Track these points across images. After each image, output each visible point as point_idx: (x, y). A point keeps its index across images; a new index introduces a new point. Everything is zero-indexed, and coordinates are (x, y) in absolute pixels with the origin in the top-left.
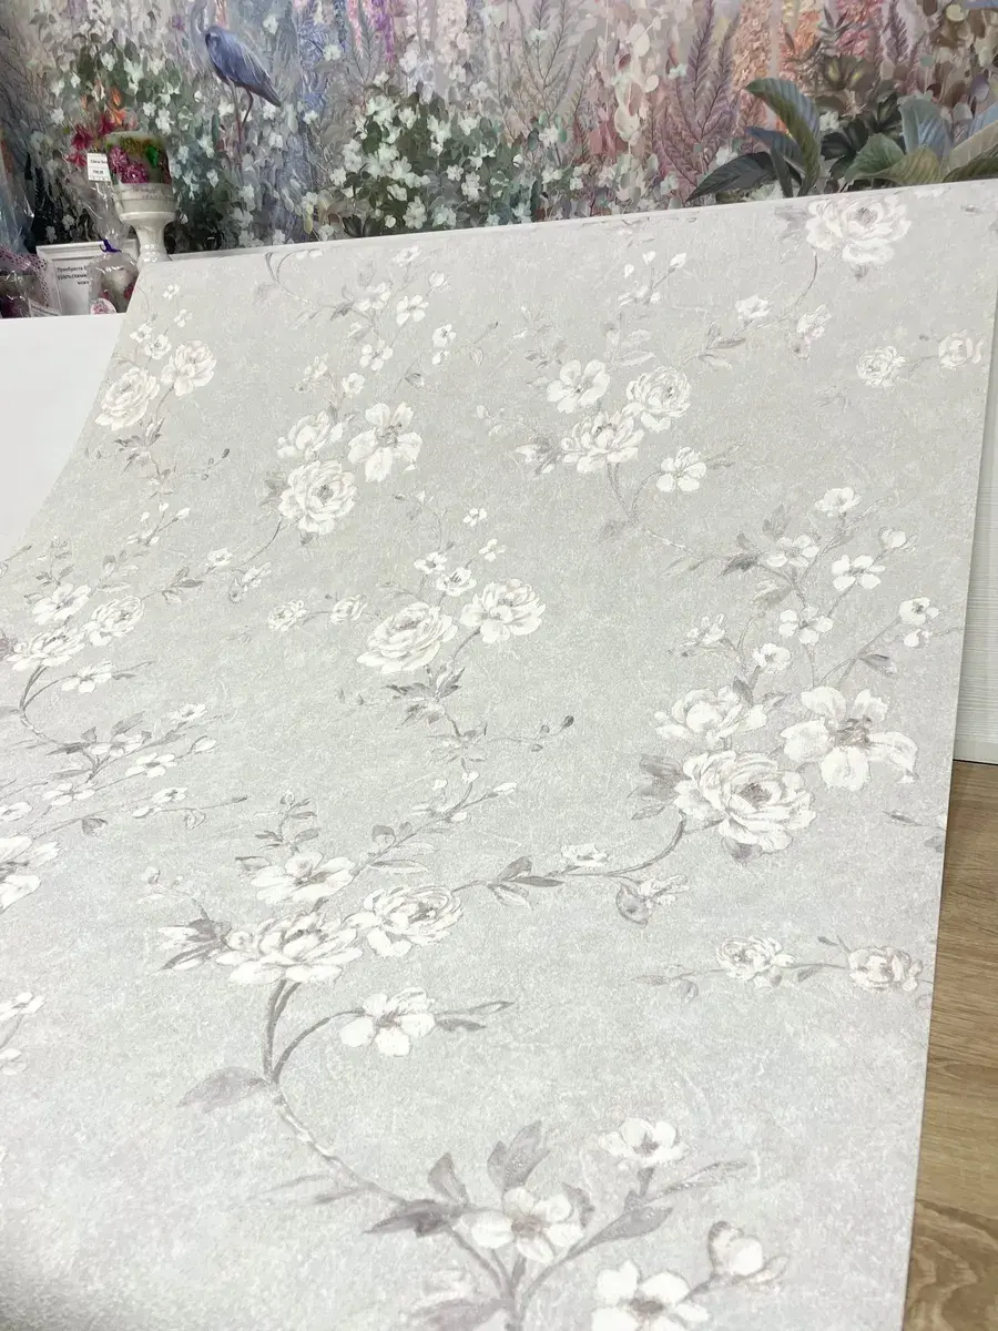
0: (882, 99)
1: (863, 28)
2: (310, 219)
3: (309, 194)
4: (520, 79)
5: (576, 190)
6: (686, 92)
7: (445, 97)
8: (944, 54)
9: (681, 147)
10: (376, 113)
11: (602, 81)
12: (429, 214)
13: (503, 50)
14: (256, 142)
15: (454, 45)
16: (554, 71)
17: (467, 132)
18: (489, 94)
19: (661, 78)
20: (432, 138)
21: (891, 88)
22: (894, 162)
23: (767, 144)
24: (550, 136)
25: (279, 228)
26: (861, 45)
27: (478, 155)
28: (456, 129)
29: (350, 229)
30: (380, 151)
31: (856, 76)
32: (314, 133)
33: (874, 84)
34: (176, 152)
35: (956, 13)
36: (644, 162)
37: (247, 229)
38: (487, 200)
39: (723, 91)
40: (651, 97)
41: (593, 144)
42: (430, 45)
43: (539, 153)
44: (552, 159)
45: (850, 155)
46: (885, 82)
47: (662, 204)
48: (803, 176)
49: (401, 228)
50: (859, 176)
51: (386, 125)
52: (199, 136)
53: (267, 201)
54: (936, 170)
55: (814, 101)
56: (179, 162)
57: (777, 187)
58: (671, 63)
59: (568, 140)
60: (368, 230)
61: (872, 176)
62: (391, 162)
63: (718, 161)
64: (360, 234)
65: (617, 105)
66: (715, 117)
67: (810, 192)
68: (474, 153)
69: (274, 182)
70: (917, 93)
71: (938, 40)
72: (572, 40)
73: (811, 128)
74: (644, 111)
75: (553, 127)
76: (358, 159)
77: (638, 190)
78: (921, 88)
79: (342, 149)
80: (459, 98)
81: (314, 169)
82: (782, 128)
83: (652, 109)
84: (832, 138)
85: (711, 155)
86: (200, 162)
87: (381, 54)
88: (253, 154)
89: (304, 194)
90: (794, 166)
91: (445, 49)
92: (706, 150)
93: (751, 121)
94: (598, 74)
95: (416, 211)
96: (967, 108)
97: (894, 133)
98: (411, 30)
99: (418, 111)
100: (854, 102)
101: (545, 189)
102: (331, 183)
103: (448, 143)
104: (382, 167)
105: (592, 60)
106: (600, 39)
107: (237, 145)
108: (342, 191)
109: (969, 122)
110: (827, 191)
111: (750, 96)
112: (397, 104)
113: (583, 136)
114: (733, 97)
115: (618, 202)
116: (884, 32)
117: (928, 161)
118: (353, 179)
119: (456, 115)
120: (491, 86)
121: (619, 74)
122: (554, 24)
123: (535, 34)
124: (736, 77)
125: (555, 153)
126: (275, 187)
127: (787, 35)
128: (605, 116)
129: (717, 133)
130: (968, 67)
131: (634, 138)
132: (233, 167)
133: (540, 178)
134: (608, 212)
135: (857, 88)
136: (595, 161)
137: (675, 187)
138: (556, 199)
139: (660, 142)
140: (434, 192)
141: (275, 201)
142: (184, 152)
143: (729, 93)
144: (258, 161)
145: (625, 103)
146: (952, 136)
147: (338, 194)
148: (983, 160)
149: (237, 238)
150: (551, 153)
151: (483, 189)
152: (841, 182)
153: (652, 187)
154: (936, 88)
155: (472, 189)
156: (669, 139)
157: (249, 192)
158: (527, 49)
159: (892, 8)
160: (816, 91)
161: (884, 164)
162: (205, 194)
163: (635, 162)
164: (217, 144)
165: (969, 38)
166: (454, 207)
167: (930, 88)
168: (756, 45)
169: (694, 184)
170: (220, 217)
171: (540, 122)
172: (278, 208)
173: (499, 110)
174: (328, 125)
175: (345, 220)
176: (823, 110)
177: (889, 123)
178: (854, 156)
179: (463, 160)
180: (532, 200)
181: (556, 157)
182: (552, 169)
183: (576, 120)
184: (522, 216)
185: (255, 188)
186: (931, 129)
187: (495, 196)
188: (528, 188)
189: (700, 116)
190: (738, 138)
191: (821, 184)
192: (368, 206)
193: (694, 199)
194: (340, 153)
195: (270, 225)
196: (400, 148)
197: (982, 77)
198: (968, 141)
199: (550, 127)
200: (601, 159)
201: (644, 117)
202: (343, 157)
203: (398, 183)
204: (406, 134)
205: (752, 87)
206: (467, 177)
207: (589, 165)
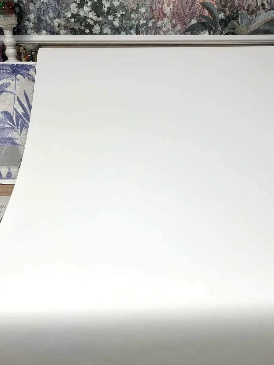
0: (235, 11)
2: (57, 28)
3: (56, 19)
5: (150, 27)
6: (184, 2)
8: (250, 1)
9: (182, 18)
12: (101, 29)
17: (116, 5)
20: (103, 6)
21: (237, 9)
22: (236, 28)
23: (205, 19)
24: (143, 10)
25: (44, 29)
29: (72, 32)
30: (84, 8)
31: (229, 4)
33: (233, 7)
36: (171, 21)
37: (31, 29)
38: (122, 27)
39: (194, 4)
40: (174, 3)
41: (156, 14)
43: (139, 15)
45: (226, 25)
46: (236, 7)
47: (176, 33)
48: (214, 29)
49: (91, 33)
50: (228, 31)
54: (246, 31)
55: (218, 10)
57: (207, 32)
59: (148, 12)
60: (79, 33)
61: (231, 31)
62: (88, 12)
63: (192, 23)
64: (75, 34)
65: (164, 4)
66: (191, 11)
67: (216, 34)
68: (118, 12)
69: (42, 14)
73: (217, 17)
74: (171, 6)
75: (144, 7)
76: (76, 10)
77: (169, 29)
78: (244, 10)
81: (59, 11)
82: (209, 16)
83: (174, 6)
84: (222, 20)
85: (190, 21)
88: (34, 3)
89: (54, 19)
90: (212, 26)
92: (189, 19)
93: (201, 13)
95: (97, 28)
96: (254, 16)
97: (237, 21)
100: (228, 11)
101: (140, 26)
102: (65, 17)
103: (109, 8)
104: (85, 13)
108: (70, 19)
109: (255, 19)
110: (220, 34)
111: (201, 6)
113: (153, 11)
114: (197, 6)
115: (163, 32)
117: (244, 29)
118: (73, 16)
128: (160, 6)
129: (192, 15)
130: (255, 6)
131: (168, 14)
132: (26, 7)
133: (139, 22)
134: (160, 34)
135: (230, 8)
136: (156, 19)
137: (179, 28)
138: (144, 29)
139: (176, 16)
140: (104, 23)
141: (43, 20)
143: (196, 4)
144: (36, 6)
145: (166, 3)
146: (250, 23)
147: (68, 20)
148: (257, 30)
149: (26, 31)
152: (223, 32)
153: (173, 28)
154: (248, 10)
156: (179, 15)
157: (32, 16)
160: (218, 7)
161: (234, 28)
163: (168, 21)
166: (110, 28)
167: (246, 10)
169: (185, 28)
171: (140, 5)
172: (44, 23)
175: (70, 29)
176: (220, 12)
177: (236, 18)
178: (227, 25)
179: (114, 14)
180: (136, 28)
181: (144, 16)
182: (143, 20)
183: (151, 6)
184: (133, 33)
185: (35, 15)
186: (246, 21)
187: (124, 26)
188: (135, 25)
189: (187, 10)
190: (197, 17)
191: (218, 32)
192: (79, 25)
193: (185, 33)
194: (69, 7)
195: (40, 28)
196: (92, 8)
197: (258, 8)
198: (255, 24)
199: (143, 7)
200: (158, 19)
201: (171, 8)
202: (70, 8)
203: (91, 19)
204: (94, 3)
205: (202, 4)
206: (115, 19)
207: (154, 20)
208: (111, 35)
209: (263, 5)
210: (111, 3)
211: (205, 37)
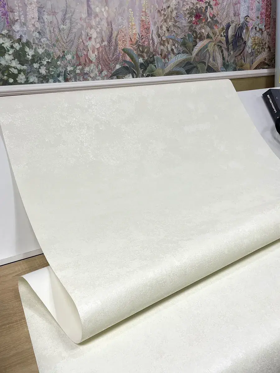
0: (151, 56)
1: (146, 39)
4: (58, 39)
5: (78, 73)
6: (107, 49)
7: (32, 41)
8: (162, 47)
10: (3, 43)
11: (84, 43)
12: (27, 78)
13: (52, 29)
15: (34, 25)
16: (69, 38)
17: (40, 53)
18: (48, 42)
19: (100, 44)
20: (27, 54)
21: (153, 54)
22: (154, 71)
23: (128, 64)
24: (69, 57)
26: (146, 43)
30: (6, 56)
31: (146, 50)
33: (149, 52)
35: (164, 38)
36: (97, 67)
38: (49, 75)
39: (116, 50)
40: (98, 49)
41: (82, 60)
42: (24, 24)
43: (66, 62)
44: (70, 64)
45: (145, 69)
46: (152, 52)
47: (103, 78)
48: (136, 73)
49: (15, 83)
50: (148, 73)
51: (8, 48)
55: (137, 55)
57: (131, 76)
58: (103, 41)
59: (75, 59)
60: (1, 83)
61: (150, 74)
62: (11, 61)
63: (116, 68)
65: (89, 51)
66: (115, 56)
67: (138, 77)
68: (43, 60)
70: (158, 55)
71: (161, 44)
72: (74, 30)
73: (137, 61)
74: (96, 53)
77: (96, 74)
80: (37, 42)
82: (131, 61)
83: (98, 53)
84: (142, 64)
87: (4, 24)
90: (134, 70)
91: (31, 26)
92: (113, 65)
93: (123, 59)
94: (83, 41)
95: (22, 78)
96: (167, 59)
97: (154, 64)
98: (16, 18)
99: (21, 44)
100: (146, 56)
101: (68, 72)
103: (33, 56)
104: (7, 62)
105: (81, 37)
106: (82, 31)
109: (168, 63)
110: (142, 77)
111: (123, 52)
112: (12, 41)
113: (79, 58)
114: (119, 52)
115: (91, 77)
116: (151, 40)
117: (161, 71)
119: (36, 47)
120: (48, 40)
121: (89, 42)
122: (68, 25)
123: (62, 26)
124: (120, 47)
125: (71, 62)
127: (130, 38)
128: (85, 53)
129: (116, 60)
130: (167, 51)
131: (94, 60)
133: (67, 69)
134: (88, 80)
135: (147, 53)
136: (83, 65)
137: (106, 74)
138: (72, 75)
139: (101, 62)
140: (29, 71)
145: (91, 50)
146: (165, 65)
148: (170, 71)
151: (47, 71)
152: (144, 74)
153: (100, 73)
154: (161, 55)
155: (43, 71)
156: (104, 61)
158: (60, 31)
159: (152, 35)
160: (137, 53)
161: (152, 71)
163: (95, 67)
165: (166, 44)
166: (36, 76)
168: (123, 39)
169: (111, 73)
171: (65, 53)
173: (51, 47)
176: (139, 57)
177: (153, 61)
179: (39, 62)
180: (64, 75)
181: (71, 64)
182: (70, 67)
183: (77, 53)
184: (61, 80)
186: (161, 64)
187: (51, 74)
188: (63, 72)
189: (111, 56)
190: (121, 62)
191: (140, 75)
192: (1, 74)
193: (111, 77)
196: (14, 56)
197: (169, 53)
198: (168, 67)
199: (69, 54)
200: (85, 65)
201: (96, 54)
203: (14, 68)
204: (16, 52)
205: (123, 50)
206: (41, 67)
207: (81, 67)
208: (38, 83)
209: (172, 50)
210: (35, 50)
211: (129, 79)
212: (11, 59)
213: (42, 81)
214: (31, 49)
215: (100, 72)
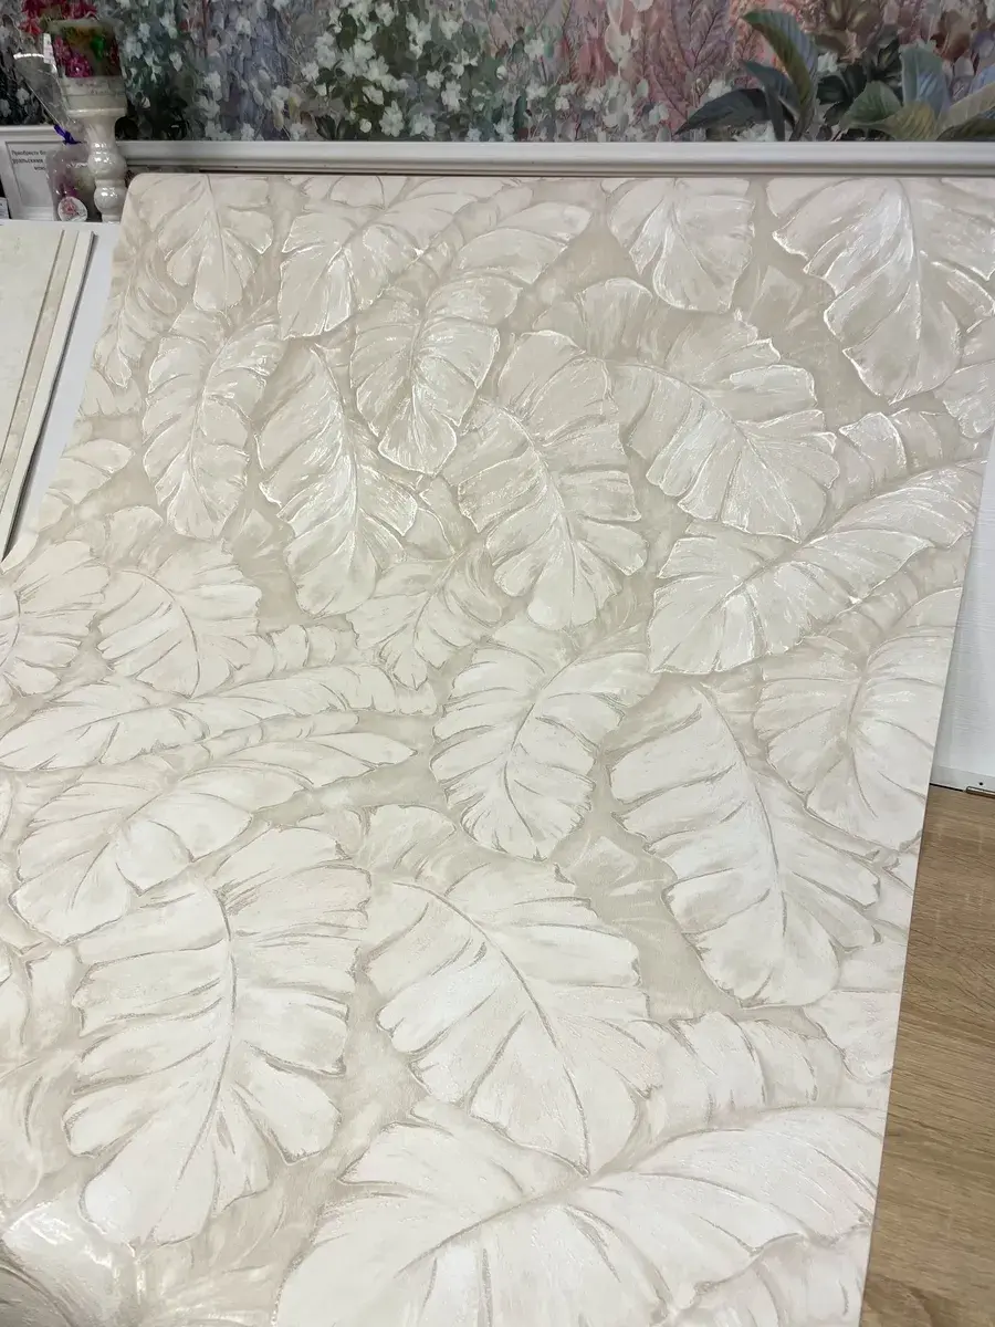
0: (884, 45)
2: (281, 116)
3: (279, 87)
5: (561, 110)
6: (681, 15)
10: (351, 5)
12: (407, 121)
14: (222, 25)
17: (449, 36)
20: (411, 38)
21: (894, 33)
22: (890, 113)
23: (761, 80)
24: (536, 49)
25: (248, 122)
27: (460, 62)
28: (436, 30)
29: (323, 131)
30: (355, 47)
31: (859, 17)
32: (284, 21)
33: (876, 27)
34: (136, 29)
36: (634, 89)
37: (213, 120)
38: (468, 112)
39: (720, 18)
40: (644, 16)
41: (581, 62)
43: (524, 66)
44: (538, 74)
45: (845, 102)
46: (889, 27)
47: (650, 135)
48: (796, 118)
49: (377, 134)
50: (854, 124)
51: (362, 19)
52: (161, 12)
53: (235, 92)
54: (930, 128)
55: (813, 40)
56: (140, 40)
57: (769, 129)
59: (555, 55)
60: (342, 132)
61: (867, 125)
62: (367, 61)
63: (710, 95)
64: (333, 138)
65: (607, 22)
66: (710, 46)
67: (802, 138)
68: (456, 60)
69: (241, 72)
70: (919, 42)
73: (808, 68)
74: (636, 32)
75: (540, 38)
76: (332, 54)
77: (626, 117)
78: (925, 40)
79: (315, 41)
81: (284, 60)
82: (779, 65)
83: (645, 31)
84: (828, 82)
85: (703, 86)
86: (161, 41)
88: (220, 40)
89: (274, 86)
90: (788, 107)
92: (698, 80)
93: (747, 54)
95: (393, 118)
96: (969, 63)
97: (893, 83)
99: (396, 6)
100: (854, 45)
101: (529, 107)
102: (302, 78)
103: (427, 46)
104: (357, 66)
107: (202, 26)
108: (315, 88)
109: (969, 79)
110: (820, 139)
111: (747, 27)
113: (570, 52)
114: (730, 27)
115: (605, 128)
117: (924, 116)
118: (327, 76)
119: (437, 16)
124: (735, 5)
125: (540, 67)
126: (243, 76)
128: (595, 33)
129: (713, 63)
130: (975, 19)
131: (624, 60)
132: (198, 50)
133: (524, 94)
134: (594, 139)
135: (862, 31)
136: (582, 81)
137: (665, 116)
138: (540, 118)
139: (652, 67)
140: (413, 98)
141: (244, 91)
142: (144, 29)
143: (726, 21)
144: (225, 46)
145: (617, 21)
146: (951, 93)
147: (310, 91)
148: (980, 120)
149: (203, 126)
150: (537, 65)
151: (464, 99)
152: (835, 129)
153: (640, 115)
154: (939, 39)
155: (452, 99)
156: (661, 64)
157: (214, 80)
160: (815, 29)
161: (880, 115)
162: (168, 77)
163: (624, 87)
164: (180, 24)
166: (433, 116)
167: (932, 38)
169: (685, 116)
170: (185, 105)
171: (526, 30)
172: (246, 103)
173: (483, 15)
174: (300, 13)
175: (319, 120)
176: (823, 50)
177: (888, 71)
178: (851, 102)
179: (442, 68)
180: (515, 117)
181: (542, 72)
182: (536, 85)
183: (565, 34)
184: (505, 134)
185: (222, 77)
186: (930, 82)
187: (476, 109)
188: (511, 104)
189: (694, 43)
190: (732, 71)
191: (814, 129)
192: (342, 106)
193: (683, 133)
194: (313, 46)
195: (238, 118)
196: (377, 47)
197: (987, 32)
199: (536, 39)
200: (589, 79)
201: (636, 38)
202: (316, 51)
203: (375, 85)
204: (384, 31)
205: (751, 17)
206: (448, 85)
207: (576, 85)
208: (436, 139)
211: (761, 146)
212: (369, 57)
213: (448, 132)
214: (423, 22)
215: (641, 110)
